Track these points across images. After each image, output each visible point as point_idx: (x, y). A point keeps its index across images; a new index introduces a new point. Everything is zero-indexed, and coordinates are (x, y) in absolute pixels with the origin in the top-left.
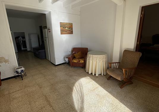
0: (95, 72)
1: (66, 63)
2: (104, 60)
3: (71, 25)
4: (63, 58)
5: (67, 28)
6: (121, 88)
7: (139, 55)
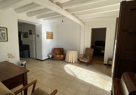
0: (72, 61)
1: (49, 58)
2: (77, 54)
3: (52, 33)
4: (47, 55)
5: (50, 35)
6: (87, 66)
7: (93, 50)
